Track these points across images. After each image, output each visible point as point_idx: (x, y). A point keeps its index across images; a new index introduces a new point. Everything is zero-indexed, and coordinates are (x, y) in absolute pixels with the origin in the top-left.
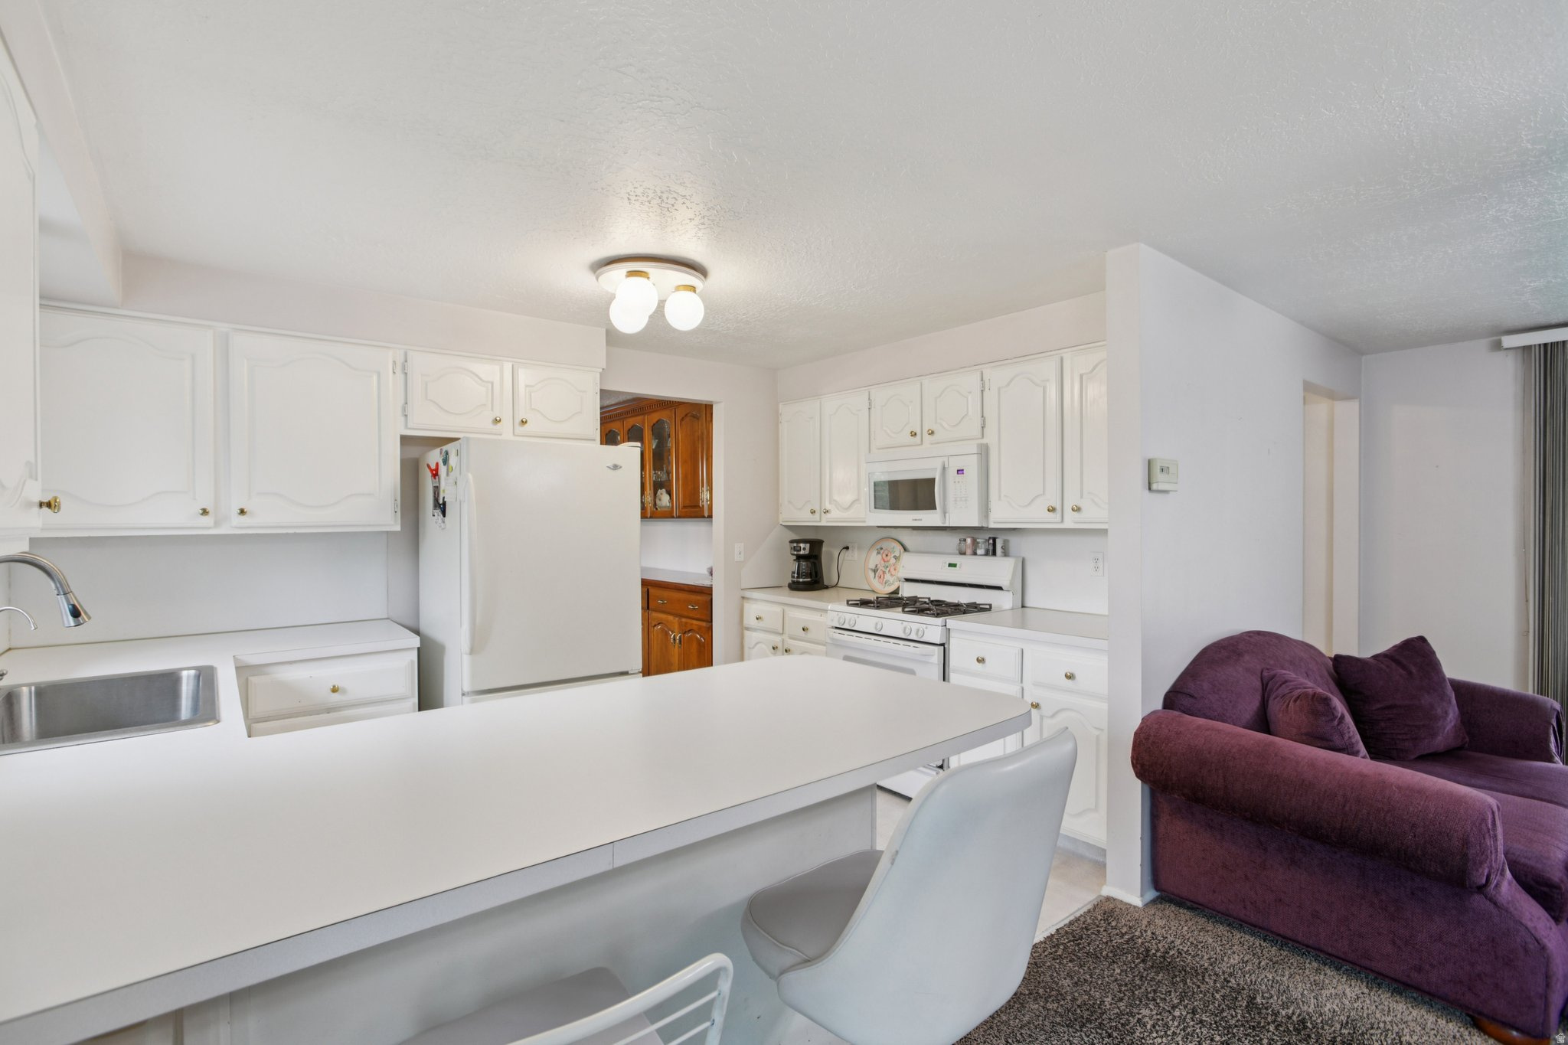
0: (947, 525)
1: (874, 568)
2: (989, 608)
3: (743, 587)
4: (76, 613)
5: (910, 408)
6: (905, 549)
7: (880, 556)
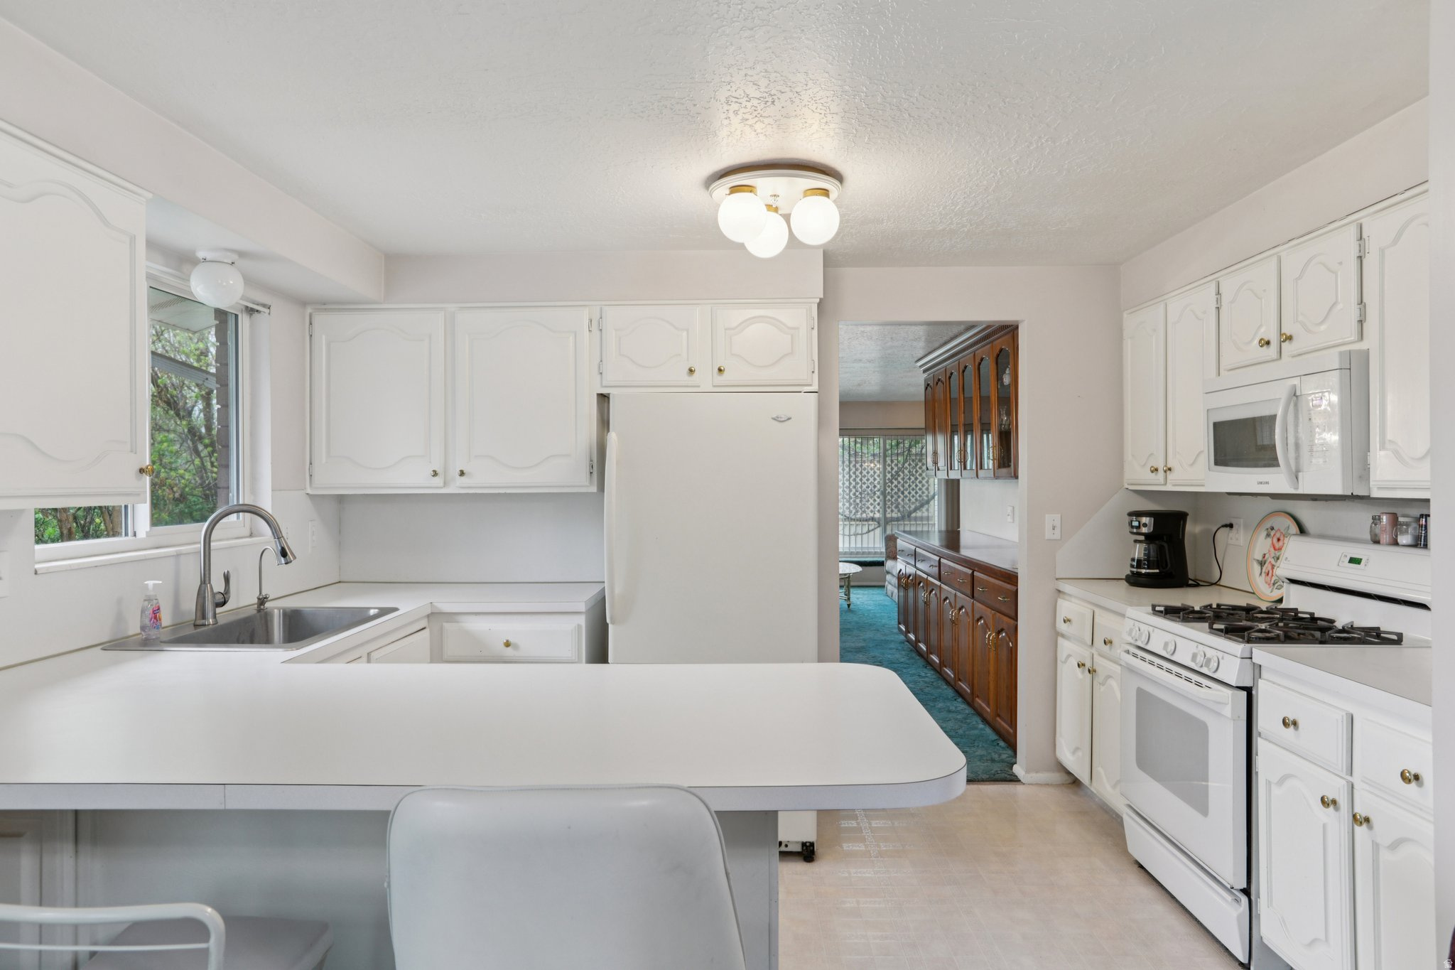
0: (1300, 491)
1: (1260, 558)
2: (1398, 640)
3: (1057, 577)
4: (284, 553)
5: (1263, 300)
6: (1302, 531)
7: (1269, 540)
